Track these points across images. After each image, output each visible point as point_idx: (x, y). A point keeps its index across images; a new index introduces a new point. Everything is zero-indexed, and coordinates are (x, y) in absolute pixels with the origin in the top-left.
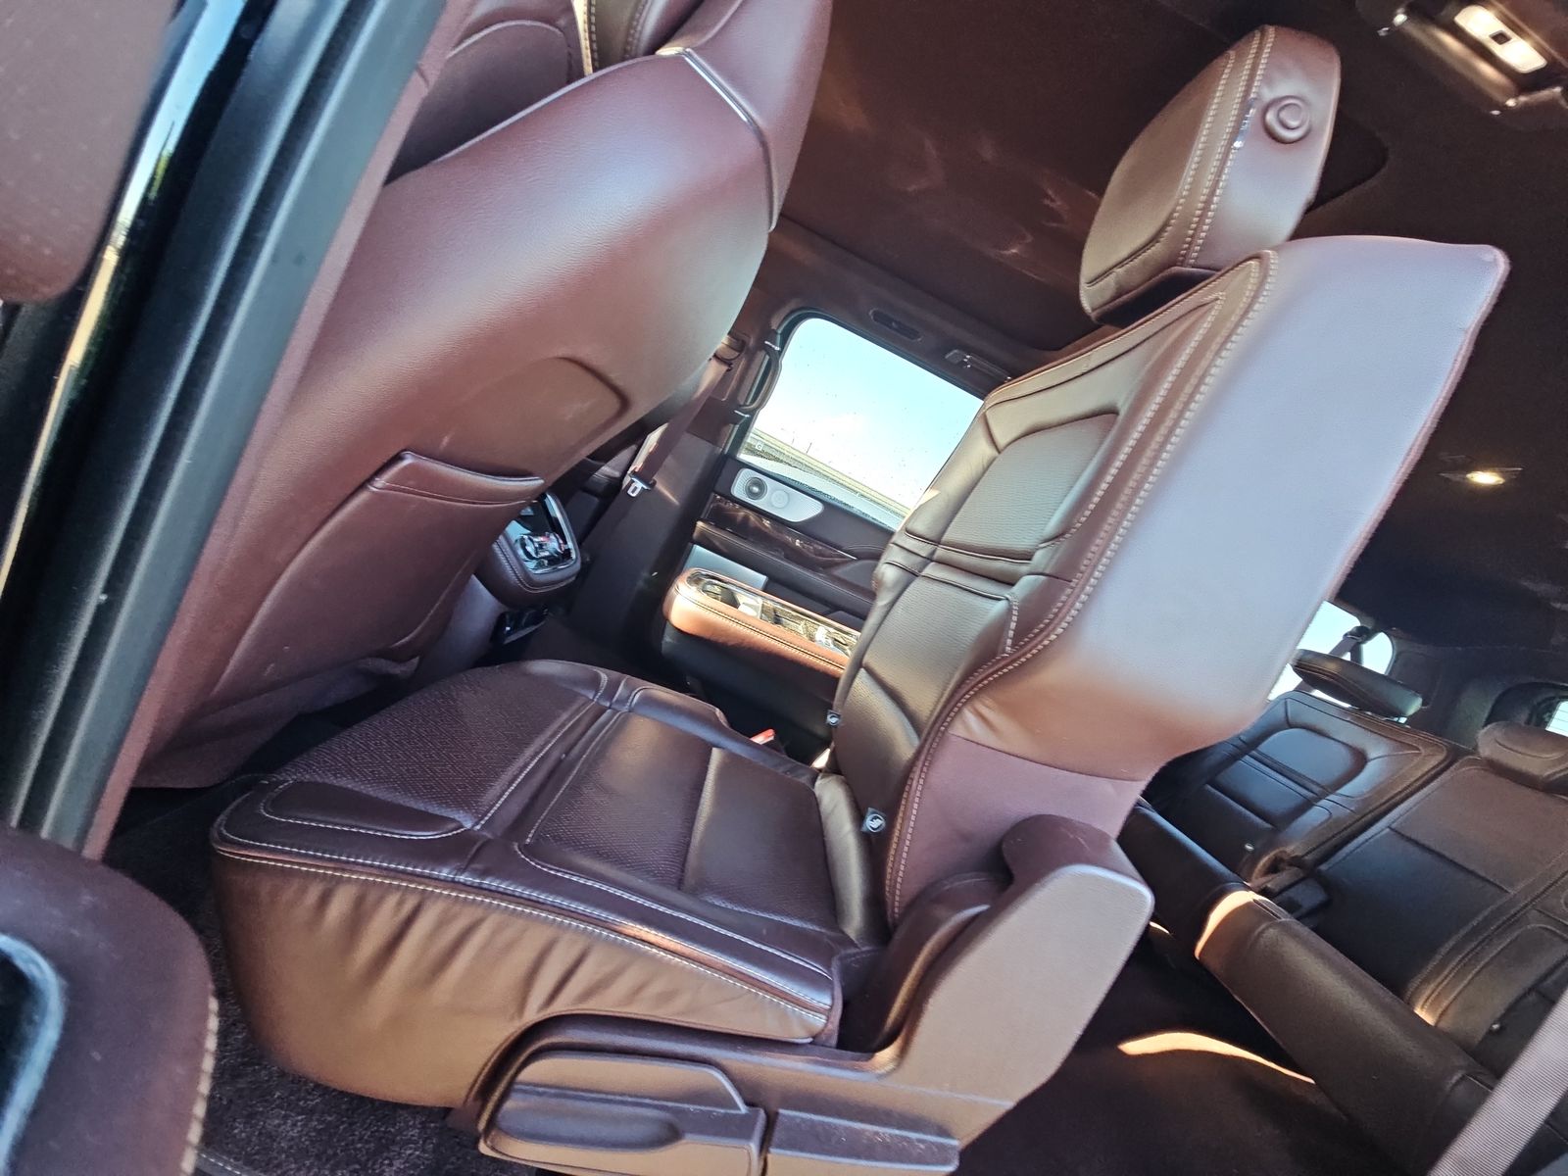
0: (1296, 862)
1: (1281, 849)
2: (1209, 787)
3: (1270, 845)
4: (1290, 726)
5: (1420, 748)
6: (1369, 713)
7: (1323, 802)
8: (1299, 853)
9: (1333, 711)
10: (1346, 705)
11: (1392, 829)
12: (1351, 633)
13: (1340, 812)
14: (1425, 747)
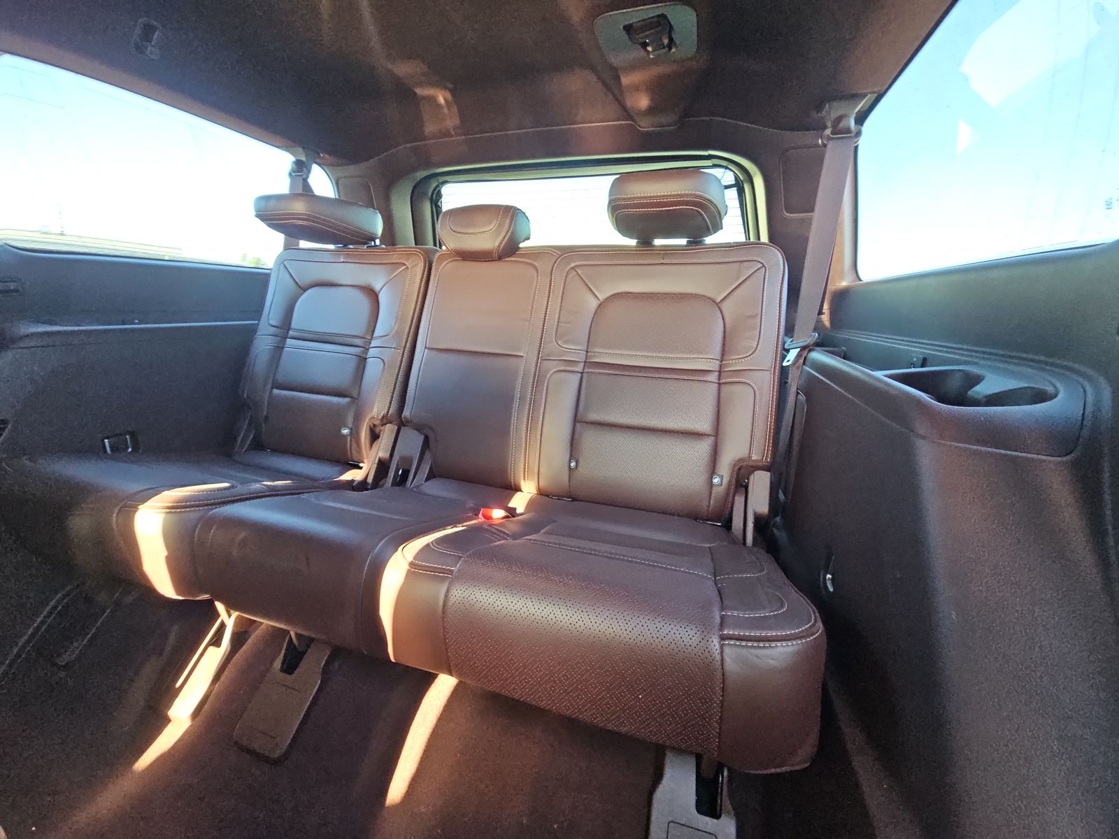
0: (385, 420)
1: (369, 417)
2: (276, 391)
3: (358, 419)
4: (305, 290)
5: (405, 262)
6: (351, 247)
7: (372, 352)
8: (384, 412)
9: (327, 257)
10: (331, 247)
11: (428, 349)
12: (293, 171)
13: (387, 354)
14: (407, 260)
